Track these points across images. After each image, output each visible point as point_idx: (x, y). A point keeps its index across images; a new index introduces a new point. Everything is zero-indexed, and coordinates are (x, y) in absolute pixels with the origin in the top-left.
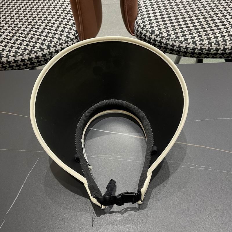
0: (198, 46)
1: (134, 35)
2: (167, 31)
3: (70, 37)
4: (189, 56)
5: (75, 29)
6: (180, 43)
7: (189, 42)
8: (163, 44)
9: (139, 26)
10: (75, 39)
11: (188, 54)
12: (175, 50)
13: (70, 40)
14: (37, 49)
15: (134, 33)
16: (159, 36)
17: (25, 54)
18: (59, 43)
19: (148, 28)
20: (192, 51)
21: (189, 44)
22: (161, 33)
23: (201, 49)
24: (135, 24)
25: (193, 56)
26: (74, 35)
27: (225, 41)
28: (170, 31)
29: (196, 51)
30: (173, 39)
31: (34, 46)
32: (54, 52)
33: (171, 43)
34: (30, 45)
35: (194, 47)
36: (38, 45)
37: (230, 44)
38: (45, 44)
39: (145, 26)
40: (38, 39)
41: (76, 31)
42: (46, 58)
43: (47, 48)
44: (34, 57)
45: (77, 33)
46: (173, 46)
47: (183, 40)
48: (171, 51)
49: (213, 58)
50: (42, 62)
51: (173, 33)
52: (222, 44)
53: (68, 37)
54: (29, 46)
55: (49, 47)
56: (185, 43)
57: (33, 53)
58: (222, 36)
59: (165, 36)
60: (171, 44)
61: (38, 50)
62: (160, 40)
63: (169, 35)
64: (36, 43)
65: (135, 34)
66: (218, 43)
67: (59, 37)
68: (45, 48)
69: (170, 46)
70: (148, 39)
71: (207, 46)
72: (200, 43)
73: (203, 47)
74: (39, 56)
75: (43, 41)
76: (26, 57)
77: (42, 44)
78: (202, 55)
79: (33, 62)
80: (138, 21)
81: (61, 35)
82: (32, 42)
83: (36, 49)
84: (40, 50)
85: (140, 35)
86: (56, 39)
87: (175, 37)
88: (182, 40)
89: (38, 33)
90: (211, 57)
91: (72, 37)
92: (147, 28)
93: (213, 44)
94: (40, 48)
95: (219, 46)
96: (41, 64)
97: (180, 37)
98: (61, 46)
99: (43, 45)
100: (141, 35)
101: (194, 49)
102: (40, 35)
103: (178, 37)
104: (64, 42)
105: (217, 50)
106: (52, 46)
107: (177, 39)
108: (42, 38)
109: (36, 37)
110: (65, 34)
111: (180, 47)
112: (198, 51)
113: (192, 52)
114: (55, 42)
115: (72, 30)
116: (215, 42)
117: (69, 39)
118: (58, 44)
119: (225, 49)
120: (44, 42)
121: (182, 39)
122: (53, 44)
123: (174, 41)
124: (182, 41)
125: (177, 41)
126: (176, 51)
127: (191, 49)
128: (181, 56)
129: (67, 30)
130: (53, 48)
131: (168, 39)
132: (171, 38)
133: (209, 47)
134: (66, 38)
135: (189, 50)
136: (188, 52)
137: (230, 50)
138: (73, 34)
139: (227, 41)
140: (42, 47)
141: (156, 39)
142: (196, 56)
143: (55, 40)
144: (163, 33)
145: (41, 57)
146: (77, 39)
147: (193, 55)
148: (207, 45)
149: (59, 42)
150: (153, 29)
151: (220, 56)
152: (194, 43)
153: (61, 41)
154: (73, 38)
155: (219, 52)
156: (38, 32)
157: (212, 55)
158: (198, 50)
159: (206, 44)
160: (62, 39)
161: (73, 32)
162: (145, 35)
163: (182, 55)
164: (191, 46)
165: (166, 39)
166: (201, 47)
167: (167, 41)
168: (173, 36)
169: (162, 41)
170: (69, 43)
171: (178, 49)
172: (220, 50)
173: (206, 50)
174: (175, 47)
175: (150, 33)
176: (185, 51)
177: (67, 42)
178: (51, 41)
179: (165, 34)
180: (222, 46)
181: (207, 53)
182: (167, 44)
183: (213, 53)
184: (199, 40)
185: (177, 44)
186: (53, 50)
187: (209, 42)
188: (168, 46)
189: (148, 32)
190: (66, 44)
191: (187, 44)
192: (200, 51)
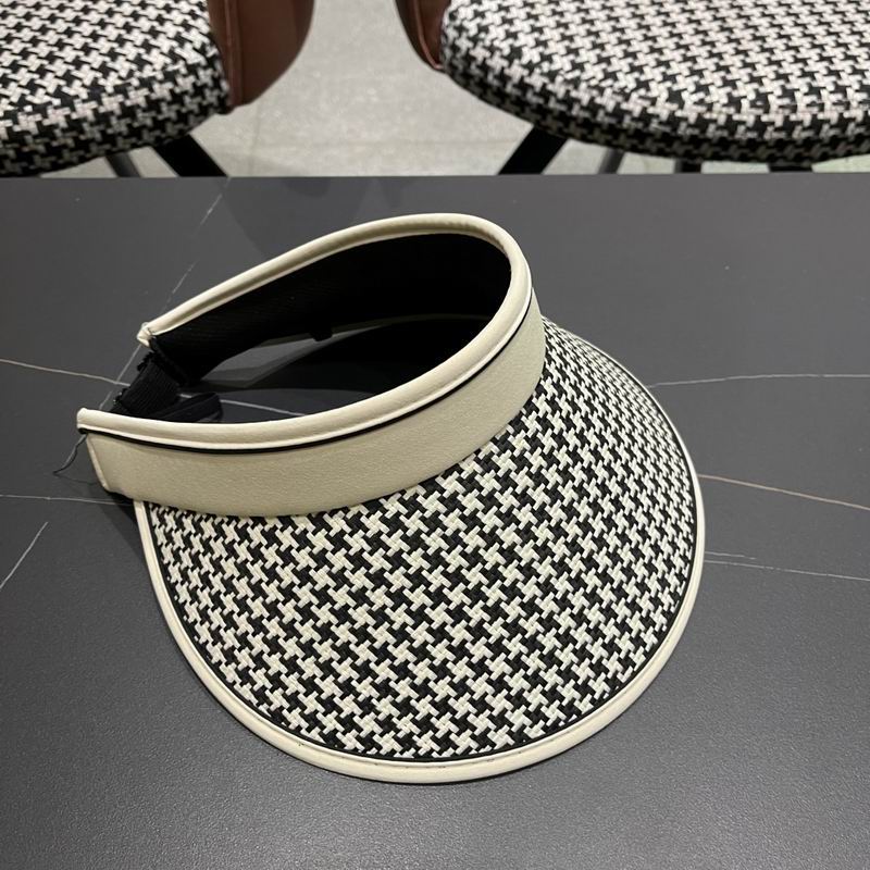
0: (691, 112)
1: (438, 67)
2: (570, 51)
3: (184, 59)
4: (654, 149)
5: (206, 29)
6: (619, 98)
7: (653, 94)
8: (552, 99)
9: (461, 29)
10: (205, 68)
11: (649, 143)
12: (599, 125)
13: (184, 71)
14: (47, 99)
15: (441, 58)
16: (540, 67)
18: (141, 80)
19: (496, 38)
20: (667, 129)
21: (653, 101)
22: (548, 58)
23: (702, 123)
24: (446, 20)
25: (668, 150)
26: (202, 51)
27: (789, 93)
28: (582, 52)
29: (683, 129)
30: (593, 82)
31: (32, 87)
32: (118, 112)
33: (583, 95)
34: (15, 81)
35: (674, 112)
36: (50, 83)
37: (808, 105)
38: (80, 79)
39: (484, 29)
40: (51, 58)
41: (208, 35)
42: (82, 137)
43: (89, 94)
44: (32, 127)
45: (213, 42)
46: (593, 107)
47: (632, 85)
48: (585, 131)
49: (744, 159)
50: (66, 155)
51: (594, 60)
52: (781, 107)
53: (175, 57)
54: (13, 85)
55: (95, 91)
56: (641, 97)
57: (29, 114)
58: (779, 77)
59: (562, 69)
60: (585, 99)
61: (50, 103)
62: (544, 85)
63: (579, 66)
64: (42, 72)
65: (446, 62)
66: (762, 100)
67: (139, 55)
68: (77, 97)
69: (582, 108)
70: (496, 83)
71: (725, 110)
72: (696, 97)
73: (707, 116)
74: (52, 127)
75: (71, 67)
77: (69, 78)
78: (705, 147)
79: (26, 149)
80: (456, 11)
81: (147, 47)
82: (23, 70)
83: (40, 98)
84: (57, 102)
85: (466, 64)
86: (127, 60)
87: (600, 75)
88: (626, 87)
89: (52, 37)
90: (736, 155)
91: (194, 58)
92: (491, 36)
93: (745, 104)
94: (58, 93)
95: (767, 111)
96: (61, 162)
97: (620, 75)
98: (145, 91)
99: (69, 84)
100: (469, 64)
101: (673, 121)
102: (60, 45)
103: (613, 76)
104: (160, 76)
105: (760, 126)
106: (110, 89)
107: (609, 82)
108: (69, 54)
109: (43, 50)
110: (165, 44)
111: (618, 113)
112: (690, 131)
113: (665, 134)
114: (124, 74)
115: (194, 32)
116: (752, 96)
117: (180, 66)
118: (135, 82)
119: (789, 126)
120: (75, 73)
121: (628, 81)
122: (113, 80)
123: (596, 87)
124: (627, 91)
125: (608, 92)
126: (605, 128)
127: (661, 123)
128: (621, 151)
129: (170, 29)
130: (112, 99)
131: (576, 83)
132: (585, 76)
133: (729, 117)
134: (168, 60)
135: (654, 125)
136: (650, 135)
137: (809, 128)
138: (198, 46)
139: (798, 95)
140: (65, 90)
141: (527, 80)
142: (681, 150)
143: (122, 66)
144: (555, 58)
145: (64, 130)
146: (215, 70)
147: (670, 145)
148: (724, 105)
149: (137, 74)
150: (517, 44)
151: (769, 152)
152: (675, 97)
153: (147, 72)
154: (196, 61)
155: (767, 136)
156: (51, 33)
157: (740, 147)
158: (690, 126)
159: (718, 102)
160: (151, 64)
161: (197, 38)
162: (484, 67)
163: (628, 145)
164: (664, 108)
165: (566, 82)
166: (700, 116)
167: (571, 87)
168: (594, 72)
169: (550, 87)
170: (180, 80)
171: (613, 121)
172: (770, 129)
173: (719, 128)
174: (601, 113)
175: (503, 57)
176: (637, 131)
177: (170, 76)
178: (105, 70)
179: (562, 63)
180: (777, 112)
181: (722, 139)
182: (569, 101)
183: (744, 138)
184: (692, 88)
185: (608, 101)
186: (111, 104)
187: (729, 95)
188: (575, 111)
189: (498, 53)
190: (169, 85)
191: (646, 103)
192: (696, 132)
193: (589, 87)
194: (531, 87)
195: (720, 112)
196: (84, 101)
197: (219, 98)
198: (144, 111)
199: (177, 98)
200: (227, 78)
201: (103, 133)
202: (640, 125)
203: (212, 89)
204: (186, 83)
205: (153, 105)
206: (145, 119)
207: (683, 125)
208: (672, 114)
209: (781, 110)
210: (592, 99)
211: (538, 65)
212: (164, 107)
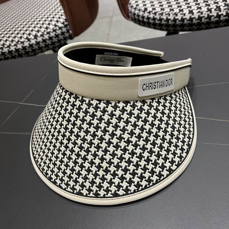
0: (196, 15)
2: (160, 6)
3: (58, 26)
6: (174, 16)
7: (184, 12)
8: (156, 20)
9: (132, 7)
10: (64, 27)
11: (185, 27)
12: (170, 25)
15: (129, 17)
17: (11, 45)
18: (47, 32)
19: (141, 7)
20: (190, 22)
21: (184, 15)
23: (200, 18)
24: (129, 6)
26: (63, 23)
27: (227, 5)
28: (164, 5)
30: (167, 13)
31: (21, 38)
32: (42, 41)
33: (164, 17)
34: (17, 37)
36: (25, 36)
38: (32, 34)
39: (137, 5)
40: (26, 30)
41: (65, 19)
42: (33, 49)
43: (34, 37)
44: (21, 47)
45: (66, 21)
46: (167, 20)
50: (30, 54)
51: (167, 7)
52: (224, 9)
53: (55, 26)
55: (36, 37)
56: (181, 14)
57: (20, 44)
59: (158, 11)
61: (25, 41)
62: (154, 16)
63: (163, 9)
64: (24, 34)
66: (218, 8)
67: (47, 26)
68: (31, 38)
69: (165, 21)
71: (206, 13)
72: (197, 11)
73: (201, 16)
74: (26, 47)
75: (31, 32)
76: (13, 48)
77: (29, 34)
78: (203, 26)
79: (20, 53)
81: (49, 24)
82: (20, 34)
83: (22, 40)
86: (44, 28)
87: (169, 10)
89: (28, 26)
90: (213, 26)
92: (139, 7)
93: (213, 10)
94: (27, 38)
95: (220, 11)
97: (174, 9)
98: (48, 35)
99: (30, 36)
101: (191, 19)
103: (172, 10)
104: (52, 31)
105: (219, 16)
106: (39, 36)
107: (172, 12)
108: (31, 29)
110: (53, 23)
111: (175, 20)
112: (196, 21)
113: (189, 24)
114: (43, 31)
116: (215, 8)
117: (57, 28)
118: (45, 33)
121: (177, 10)
122: (40, 33)
124: (177, 13)
125: (171, 15)
129: (55, 19)
131: (162, 14)
132: (164, 12)
133: (208, 15)
134: (54, 27)
135: (186, 21)
136: (185, 25)
141: (149, 16)
143: (43, 30)
144: (156, 8)
145: (29, 47)
146: (67, 28)
147: (192, 27)
150: (146, 7)
151: (224, 24)
152: (191, 12)
153: (49, 30)
154: (61, 26)
155: (221, 19)
157: (214, 24)
159: (204, 11)
160: (49, 28)
161: (62, 20)
162: (138, 16)
163: (180, 30)
164: (188, 16)
165: (159, 14)
166: (199, 16)
167: (161, 16)
168: (167, 10)
169: (155, 17)
170: (57, 31)
171: (174, 23)
172: (222, 16)
173: (206, 19)
174: (170, 21)
175: (143, 11)
176: (181, 24)
177: (54, 31)
178: (38, 31)
179: (158, 9)
180: (223, 11)
181: (207, 22)
182: (161, 20)
183: (214, 20)
184: (196, 8)
185: (171, 17)
186: (40, 39)
187: (208, 9)
188: (163, 22)
189: (141, 11)
190: (54, 33)
191: (182, 16)
192: (199, 21)
193: (166, 14)
194: (150, 18)
195: (205, 14)
196: (33, 39)
197: (69, 35)
198: (49, 40)
199: (57, 36)
200: (71, 30)
201: (39, 47)
202: (181, 22)
203: (67, 33)
204: (59, 32)
205: (51, 38)
206: (49, 42)
207: (194, 20)
208: (190, 17)
209: (225, 10)
210: (167, 18)
211: (152, 11)
212: (54, 39)
